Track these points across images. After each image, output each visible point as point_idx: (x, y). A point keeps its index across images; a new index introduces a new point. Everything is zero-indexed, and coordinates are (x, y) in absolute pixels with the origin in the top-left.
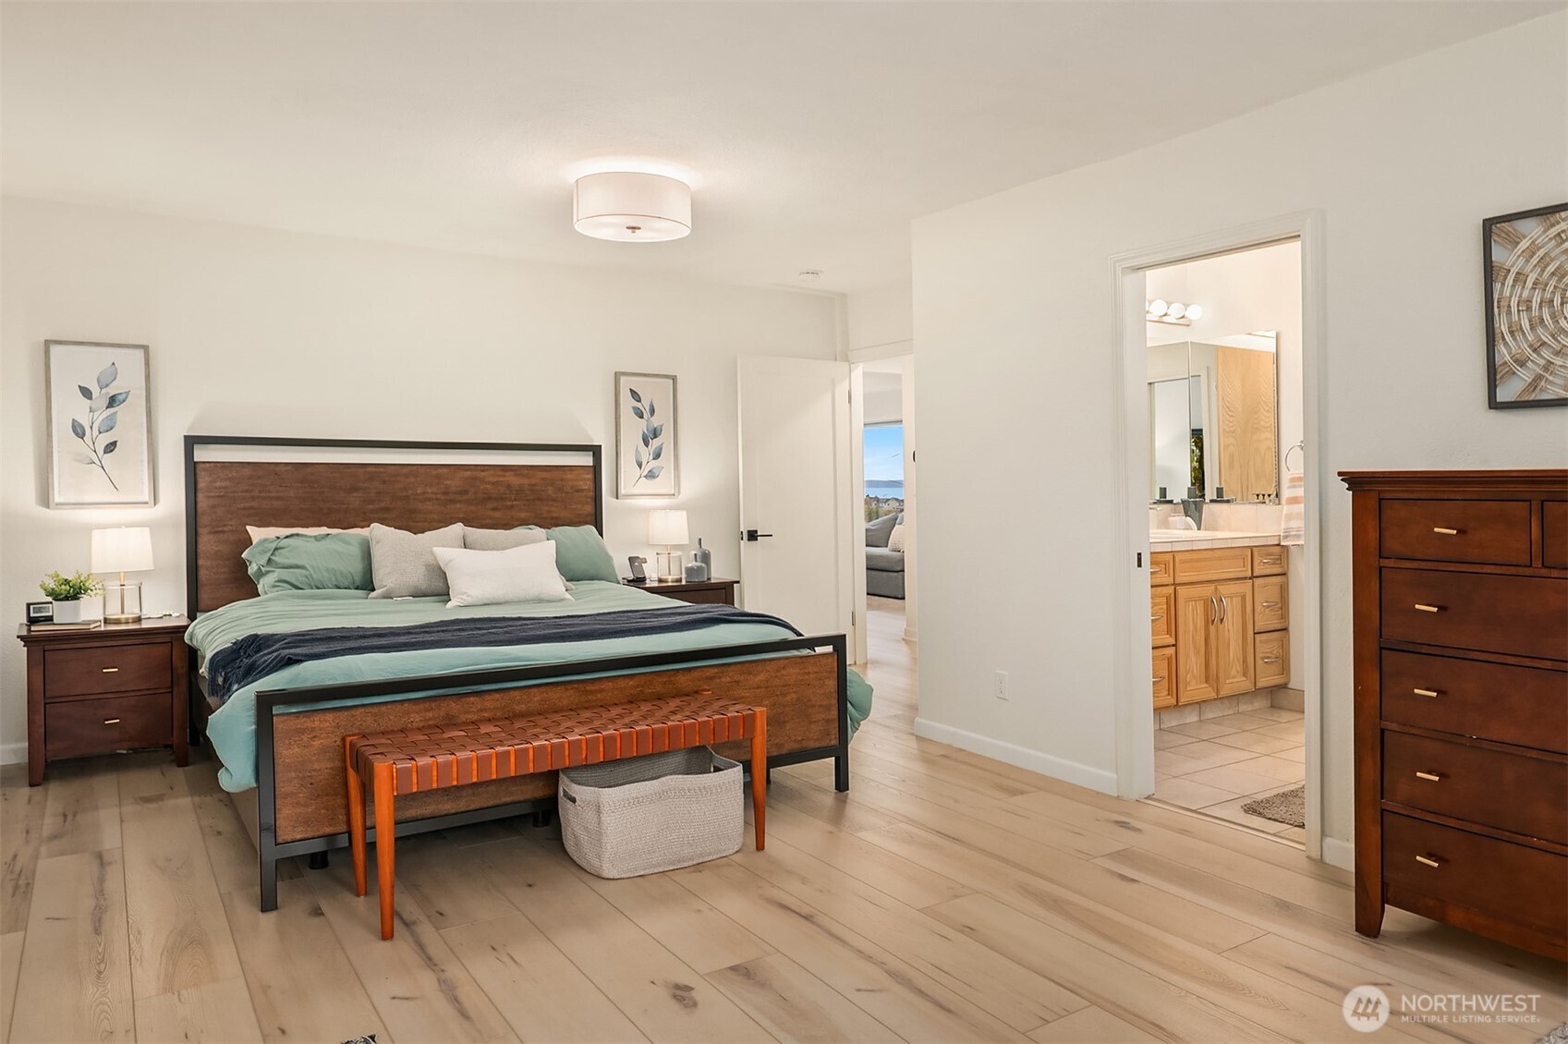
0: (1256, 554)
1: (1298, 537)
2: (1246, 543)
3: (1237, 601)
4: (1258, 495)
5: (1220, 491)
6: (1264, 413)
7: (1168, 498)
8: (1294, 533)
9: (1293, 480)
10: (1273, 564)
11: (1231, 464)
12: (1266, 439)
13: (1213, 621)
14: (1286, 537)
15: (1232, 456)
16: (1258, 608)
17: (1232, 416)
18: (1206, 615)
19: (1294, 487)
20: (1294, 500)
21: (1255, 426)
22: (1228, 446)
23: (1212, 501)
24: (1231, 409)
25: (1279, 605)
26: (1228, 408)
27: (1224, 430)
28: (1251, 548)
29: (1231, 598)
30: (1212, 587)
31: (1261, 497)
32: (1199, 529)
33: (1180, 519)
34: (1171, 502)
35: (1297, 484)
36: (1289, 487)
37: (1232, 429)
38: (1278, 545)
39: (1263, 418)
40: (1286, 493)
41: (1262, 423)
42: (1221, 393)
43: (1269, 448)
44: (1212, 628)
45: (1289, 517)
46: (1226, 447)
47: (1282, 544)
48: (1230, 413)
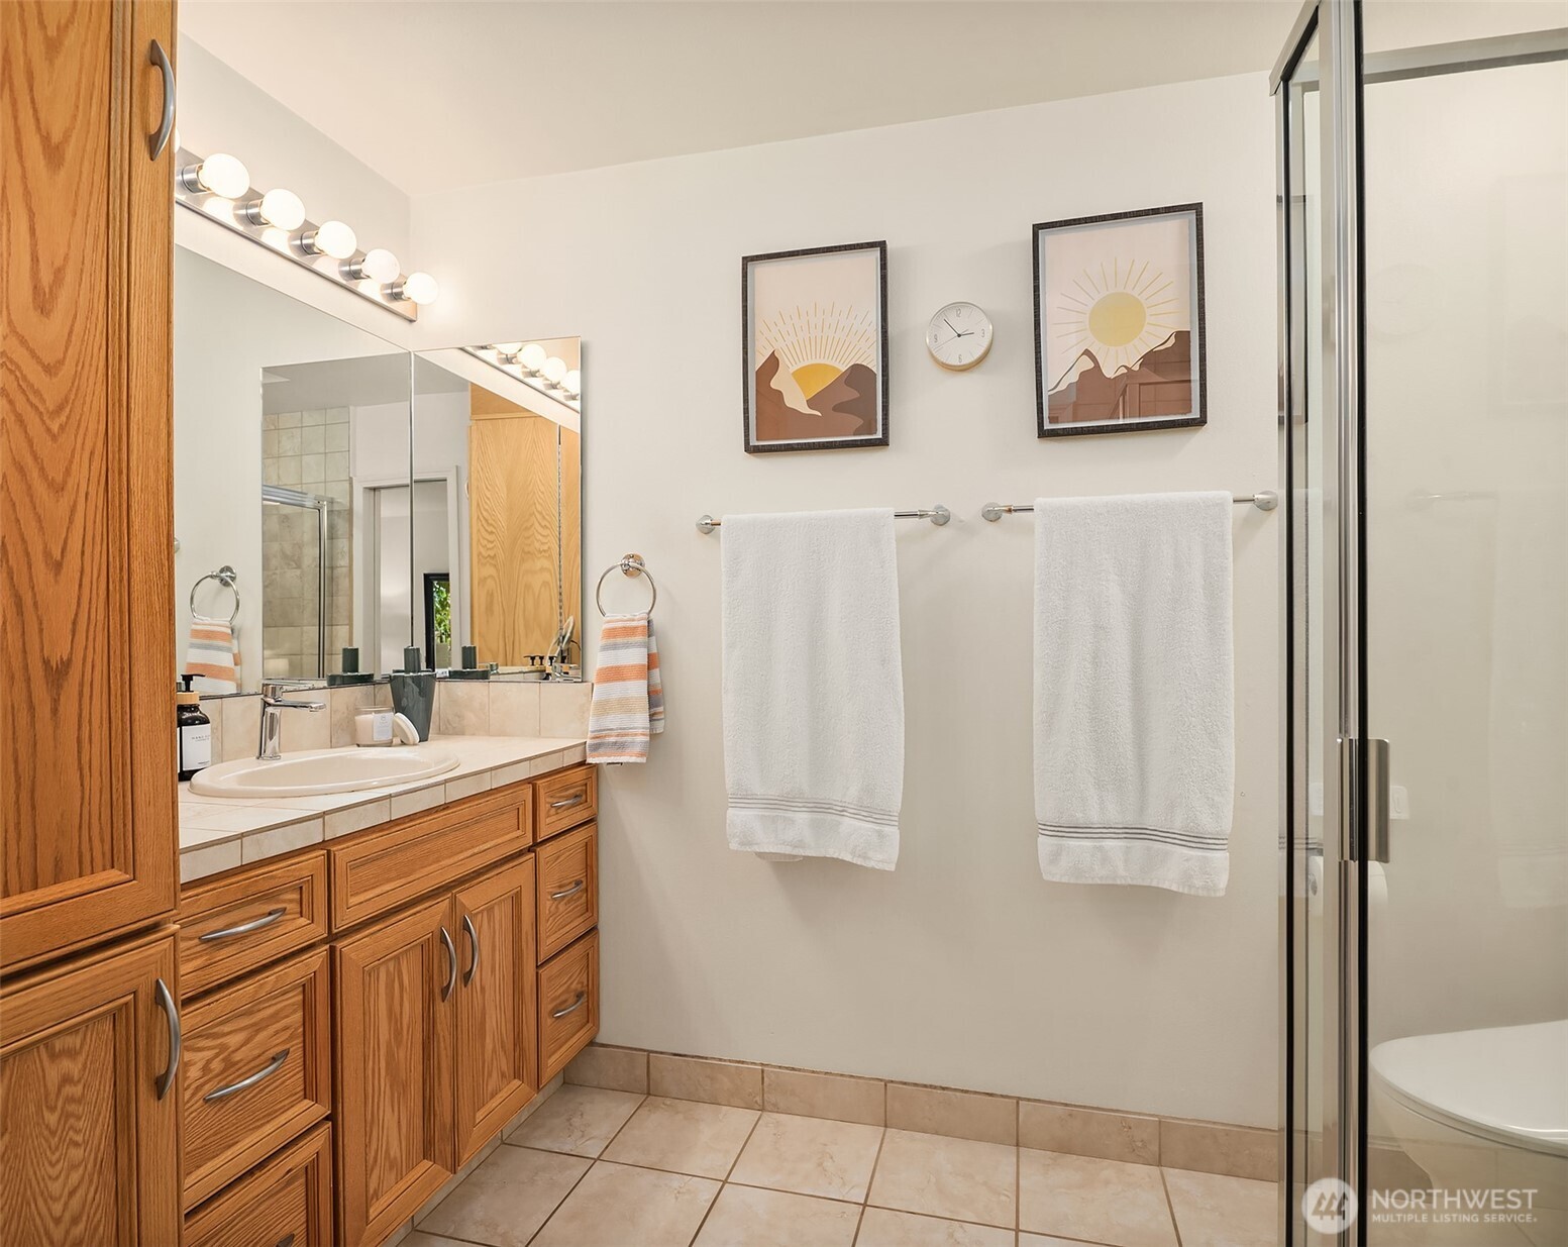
0: (542, 793)
1: (620, 747)
2: (523, 773)
3: (503, 914)
4: (533, 658)
5: (469, 655)
6: (540, 530)
7: (362, 671)
8: (612, 739)
9: (611, 633)
10: (573, 806)
11: (489, 608)
12: (542, 569)
13: (445, 991)
14: (596, 747)
15: (491, 595)
16: (546, 905)
17: (492, 533)
18: (428, 978)
19: (615, 647)
20: (613, 674)
21: (526, 549)
22: (485, 578)
23: (454, 675)
24: (490, 521)
25: (583, 886)
26: (486, 521)
27: (480, 554)
28: (531, 781)
29: (490, 910)
30: (443, 905)
31: (537, 660)
32: (424, 738)
33: (382, 720)
34: (367, 679)
35: (619, 640)
36: (605, 648)
37: (492, 553)
38: (582, 763)
39: (539, 537)
40: (597, 658)
41: (537, 545)
42: (474, 496)
43: (545, 584)
44: (442, 1009)
45: (604, 708)
46: (483, 581)
47: (589, 760)
48: (490, 529)
